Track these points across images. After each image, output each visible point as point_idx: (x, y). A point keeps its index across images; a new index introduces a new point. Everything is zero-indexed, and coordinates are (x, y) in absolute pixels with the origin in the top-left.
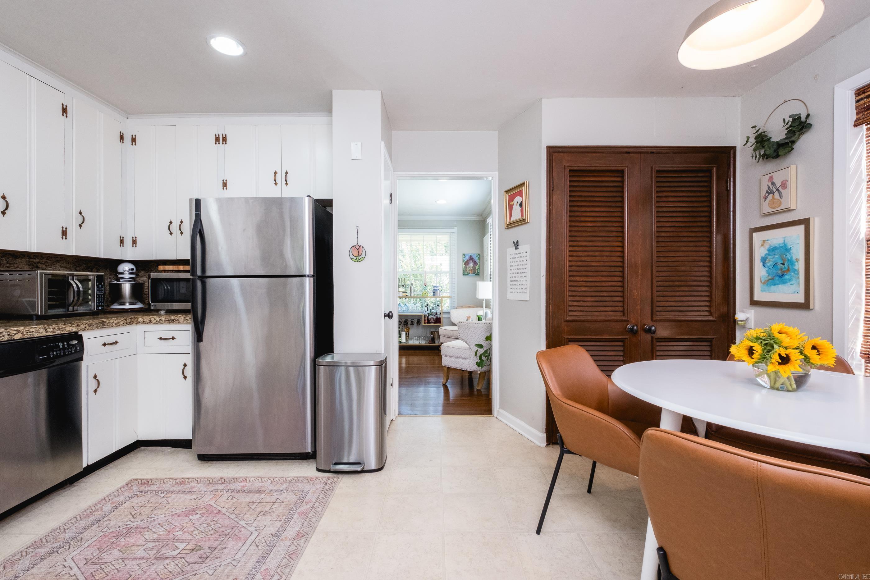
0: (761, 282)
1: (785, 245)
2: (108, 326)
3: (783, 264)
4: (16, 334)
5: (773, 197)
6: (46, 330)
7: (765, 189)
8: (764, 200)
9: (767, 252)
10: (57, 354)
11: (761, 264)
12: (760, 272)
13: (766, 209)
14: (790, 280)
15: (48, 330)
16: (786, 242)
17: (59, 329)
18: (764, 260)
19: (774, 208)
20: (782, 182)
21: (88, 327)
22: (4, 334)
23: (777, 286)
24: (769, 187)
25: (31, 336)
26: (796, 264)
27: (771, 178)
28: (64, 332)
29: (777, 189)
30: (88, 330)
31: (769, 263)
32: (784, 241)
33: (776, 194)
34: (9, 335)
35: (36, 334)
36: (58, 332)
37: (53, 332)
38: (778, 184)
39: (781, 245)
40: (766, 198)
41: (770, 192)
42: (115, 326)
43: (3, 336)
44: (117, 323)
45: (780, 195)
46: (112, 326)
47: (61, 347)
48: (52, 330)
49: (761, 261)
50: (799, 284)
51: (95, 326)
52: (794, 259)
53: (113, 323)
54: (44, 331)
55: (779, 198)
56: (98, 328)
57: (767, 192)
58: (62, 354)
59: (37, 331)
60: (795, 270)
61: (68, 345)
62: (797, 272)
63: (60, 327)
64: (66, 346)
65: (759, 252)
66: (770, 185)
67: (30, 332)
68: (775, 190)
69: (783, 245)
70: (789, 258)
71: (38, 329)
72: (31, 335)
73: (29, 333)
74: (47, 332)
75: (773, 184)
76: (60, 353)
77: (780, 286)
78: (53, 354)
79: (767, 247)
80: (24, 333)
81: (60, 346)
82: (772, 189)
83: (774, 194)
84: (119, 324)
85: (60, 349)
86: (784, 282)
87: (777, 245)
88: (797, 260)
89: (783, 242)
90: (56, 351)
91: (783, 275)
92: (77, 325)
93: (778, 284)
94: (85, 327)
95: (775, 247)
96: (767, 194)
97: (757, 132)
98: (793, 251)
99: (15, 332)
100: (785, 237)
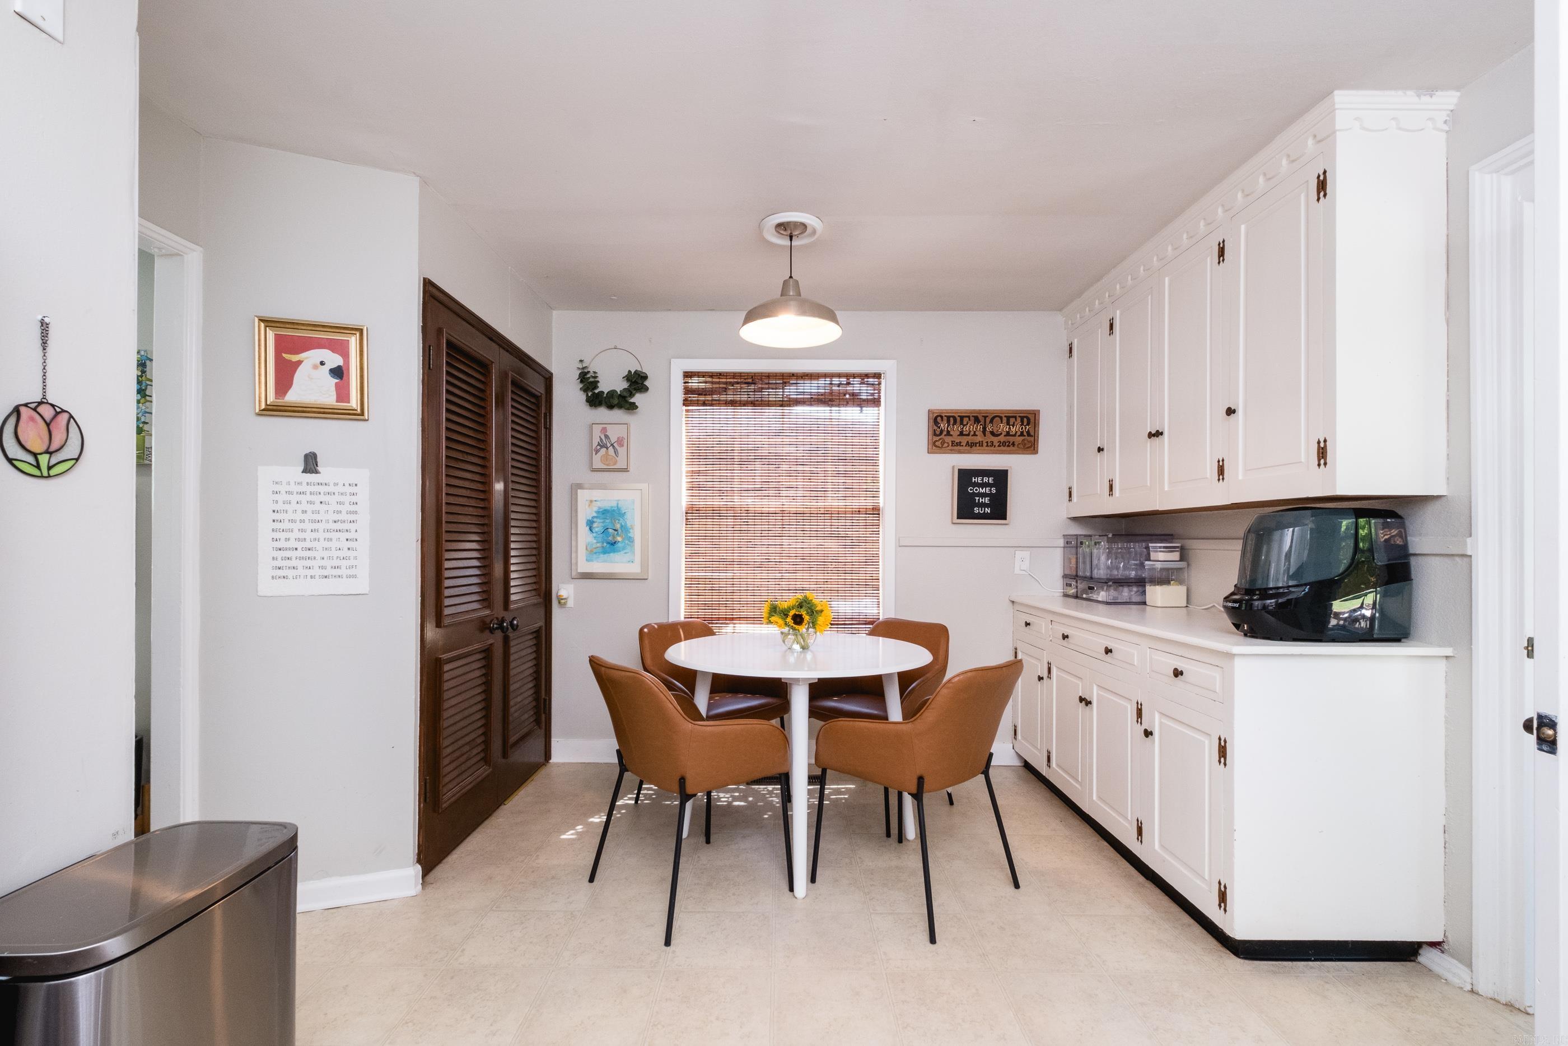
0: (587, 549)
1: (619, 509)
3: (615, 530)
5: (607, 453)
7: (596, 441)
8: (594, 453)
9: (595, 515)
11: (588, 528)
12: (585, 538)
13: (598, 464)
14: (624, 548)
16: (619, 505)
18: (590, 524)
19: (607, 465)
20: (618, 438)
23: (607, 555)
24: (601, 439)
26: (631, 531)
27: (604, 430)
29: (612, 445)
31: (598, 527)
32: (618, 504)
33: (611, 449)
38: (613, 439)
39: (613, 509)
40: (597, 452)
41: (602, 445)
45: (615, 452)
49: (587, 525)
50: (634, 552)
52: (629, 524)
55: (614, 455)
57: (599, 444)
60: (630, 537)
62: (631, 540)
65: (584, 513)
66: (603, 437)
68: (609, 445)
69: (616, 508)
70: (623, 524)
75: (607, 437)
77: (611, 554)
79: (595, 509)
82: (605, 442)
83: (607, 449)
86: (614, 551)
87: (608, 508)
88: (632, 528)
89: (616, 505)
91: (615, 543)
93: (609, 553)
95: (605, 510)
96: (599, 447)
97: (583, 368)
98: (628, 516)
100: (618, 500)
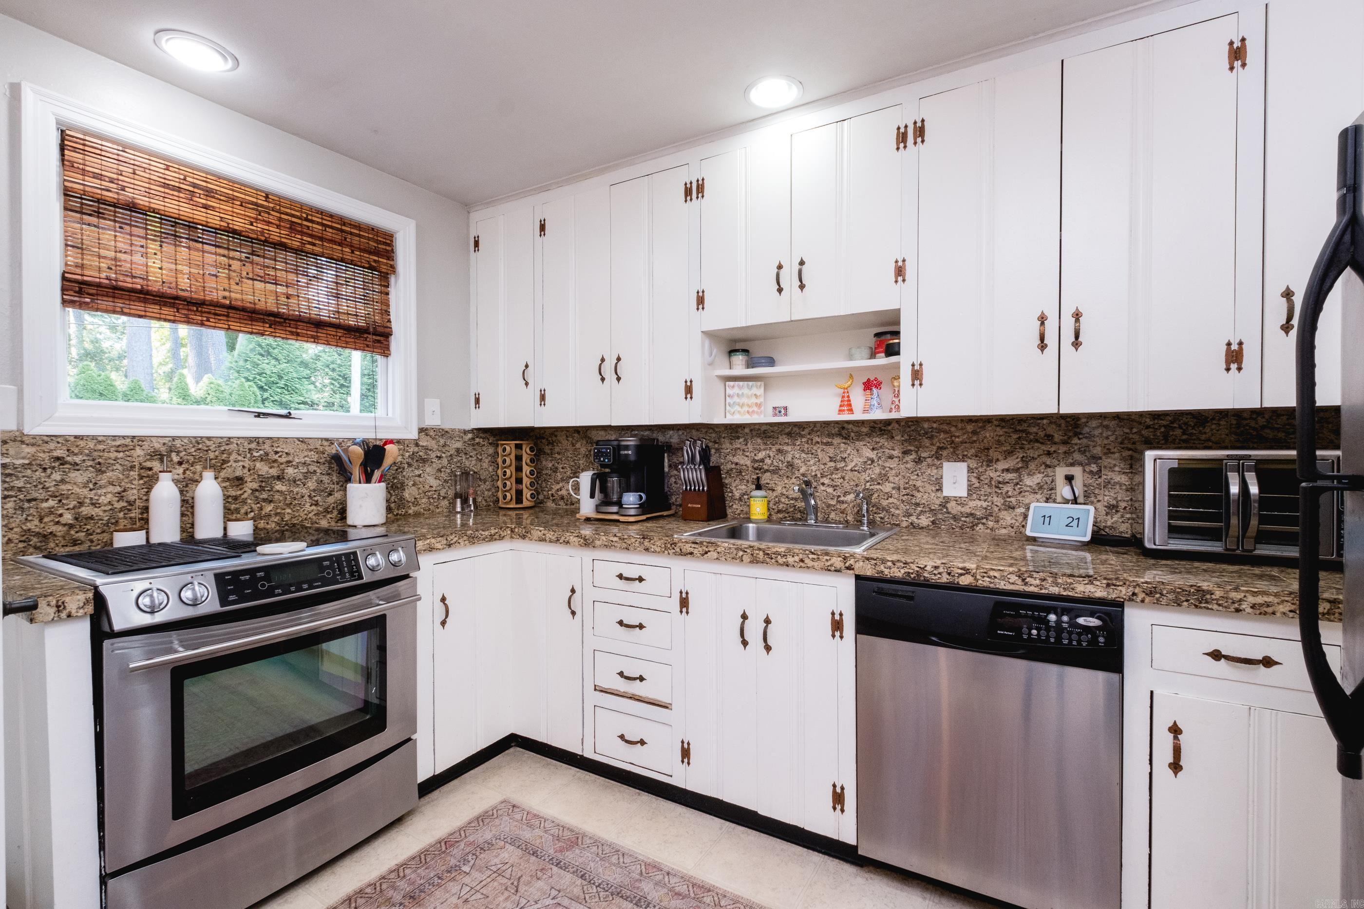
2: (1219, 605)
4: (961, 575)
6: (1023, 580)
10: (1038, 635)
15: (1028, 579)
17: (1057, 584)
21: (1141, 596)
22: (941, 570)
25: (992, 586)
28: (1070, 594)
30: (1143, 601)
34: (949, 574)
35: (1002, 583)
36: (1055, 590)
37: (1041, 587)
42: (1249, 610)
43: (940, 573)
44: (1261, 605)
46: (1238, 610)
47: (1052, 624)
48: (1038, 582)
51: (1171, 596)
53: (1240, 600)
54: (1019, 582)
56: (1179, 605)
58: (1052, 640)
59: (1003, 578)
61: (1073, 624)
63: (1060, 581)
64: (1065, 625)
67: (989, 577)
71: (1005, 574)
72: (991, 583)
73: (988, 579)
74: (1026, 584)
76: (1048, 637)
78: (1030, 634)
80: (978, 577)
81: (1049, 621)
84: (1270, 610)
85: (1048, 628)
90: (1037, 629)
92: (1108, 585)
94: (1134, 594)
99: (960, 571)
